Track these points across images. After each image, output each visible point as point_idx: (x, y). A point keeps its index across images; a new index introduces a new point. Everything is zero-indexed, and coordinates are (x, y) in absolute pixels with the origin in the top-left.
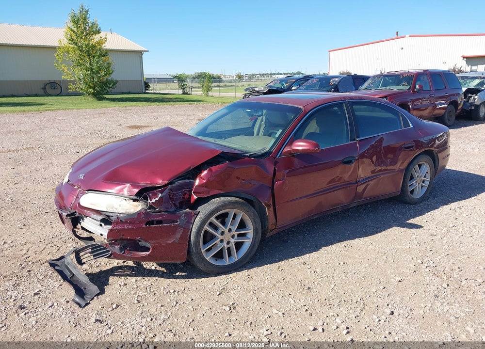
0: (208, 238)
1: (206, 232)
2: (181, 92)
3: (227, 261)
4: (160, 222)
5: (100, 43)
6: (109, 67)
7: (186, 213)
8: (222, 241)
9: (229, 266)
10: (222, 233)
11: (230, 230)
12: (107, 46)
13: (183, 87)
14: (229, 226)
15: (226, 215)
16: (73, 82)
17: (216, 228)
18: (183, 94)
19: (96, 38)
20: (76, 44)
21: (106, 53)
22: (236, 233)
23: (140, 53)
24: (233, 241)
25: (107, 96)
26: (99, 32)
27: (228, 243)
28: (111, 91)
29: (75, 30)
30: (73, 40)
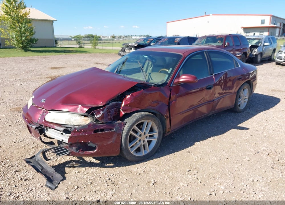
0: (132, 139)
1: (131, 135)
2: (78, 46)
3: (143, 153)
4: (102, 130)
5: (26, 15)
6: (32, 30)
7: (118, 123)
8: (140, 141)
9: (144, 156)
10: (140, 135)
11: (145, 133)
12: (31, 16)
13: (79, 43)
14: (144, 131)
15: (142, 124)
16: (9, 40)
17: (136, 132)
18: (80, 47)
19: (23, 11)
20: (10, 15)
21: (29, 21)
22: (148, 135)
23: (51, 22)
24: (146, 140)
25: (32, 49)
26: (25, 8)
27: (144, 141)
28: (34, 45)
29: (9, 5)
30: (7, 12)
